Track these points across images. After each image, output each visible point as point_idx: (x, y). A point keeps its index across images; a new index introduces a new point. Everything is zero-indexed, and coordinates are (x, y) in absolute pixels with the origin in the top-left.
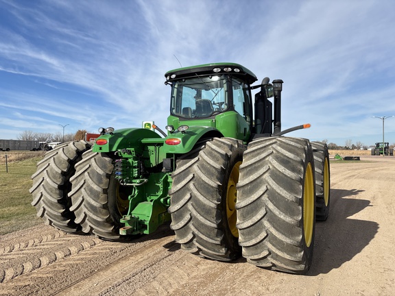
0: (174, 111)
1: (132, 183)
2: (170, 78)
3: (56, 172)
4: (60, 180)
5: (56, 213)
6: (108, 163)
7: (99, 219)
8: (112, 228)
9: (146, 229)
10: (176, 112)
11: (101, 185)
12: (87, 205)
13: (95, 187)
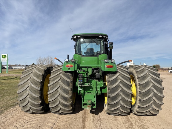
0: (77, 52)
1: (84, 85)
2: (74, 38)
3: (37, 81)
4: (40, 85)
5: (37, 104)
6: (70, 76)
7: (68, 104)
8: (71, 108)
9: (94, 105)
10: (78, 52)
11: (70, 87)
12: (61, 97)
13: (67, 88)
